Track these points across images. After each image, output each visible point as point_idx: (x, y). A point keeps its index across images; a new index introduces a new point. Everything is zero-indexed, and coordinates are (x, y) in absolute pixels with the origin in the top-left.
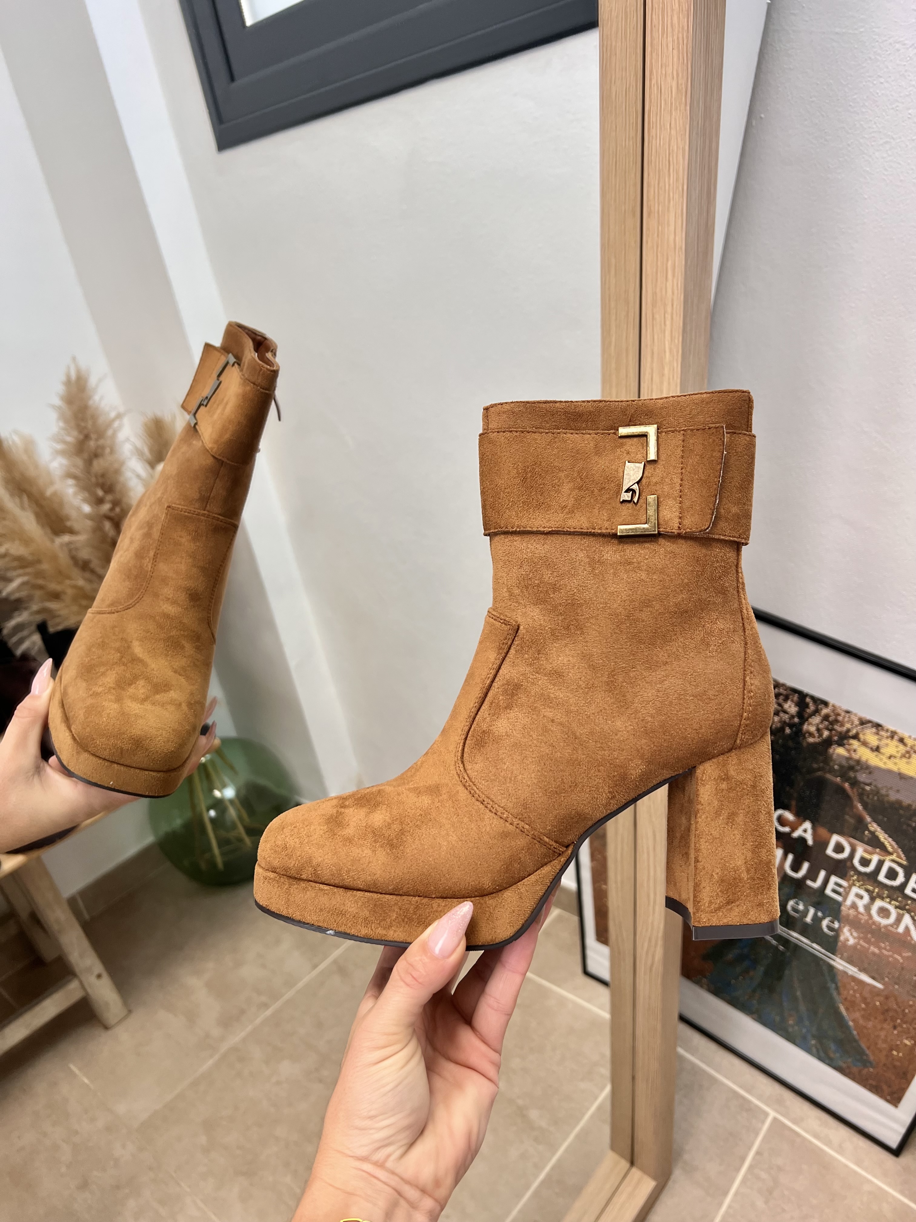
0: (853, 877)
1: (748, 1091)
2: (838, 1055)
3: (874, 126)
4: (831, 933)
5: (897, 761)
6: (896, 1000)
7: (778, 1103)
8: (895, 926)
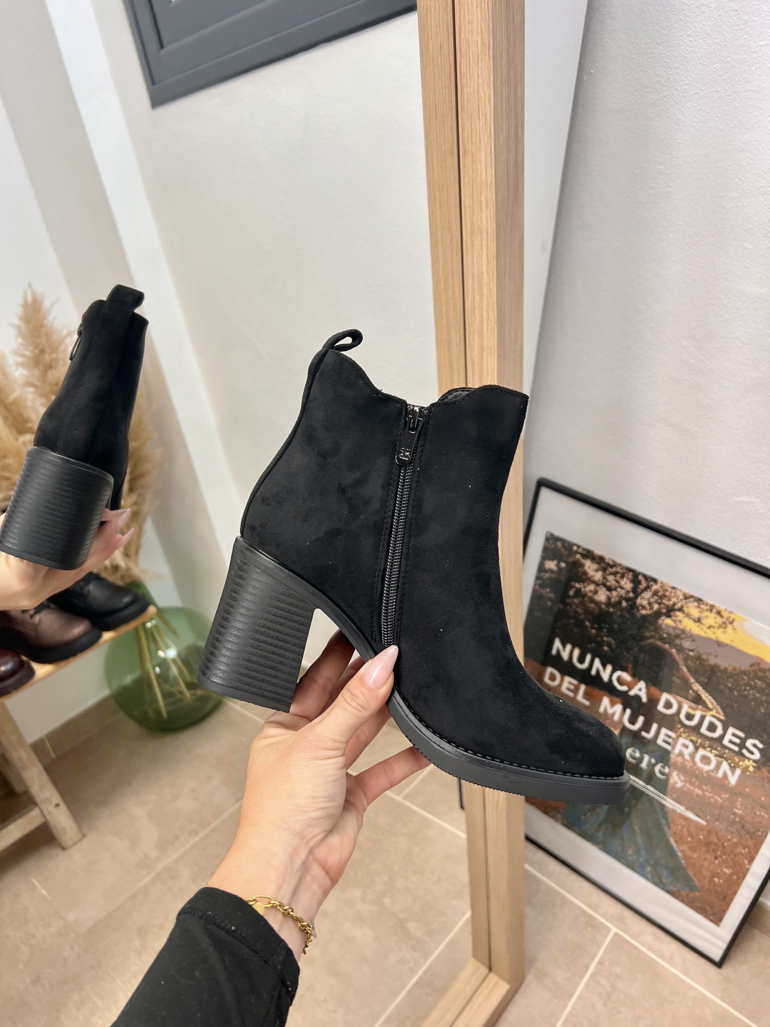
0: (680, 729)
1: (594, 910)
2: (669, 880)
3: (685, 79)
4: (662, 777)
5: (715, 630)
6: (717, 834)
7: (619, 921)
8: (715, 772)
